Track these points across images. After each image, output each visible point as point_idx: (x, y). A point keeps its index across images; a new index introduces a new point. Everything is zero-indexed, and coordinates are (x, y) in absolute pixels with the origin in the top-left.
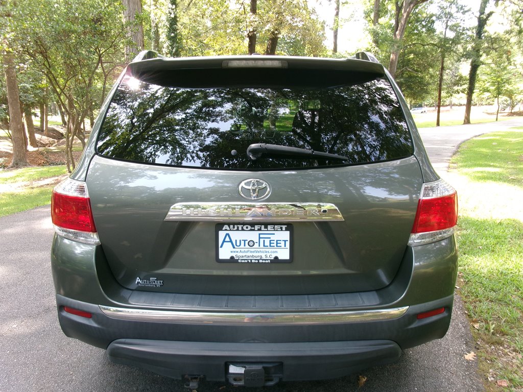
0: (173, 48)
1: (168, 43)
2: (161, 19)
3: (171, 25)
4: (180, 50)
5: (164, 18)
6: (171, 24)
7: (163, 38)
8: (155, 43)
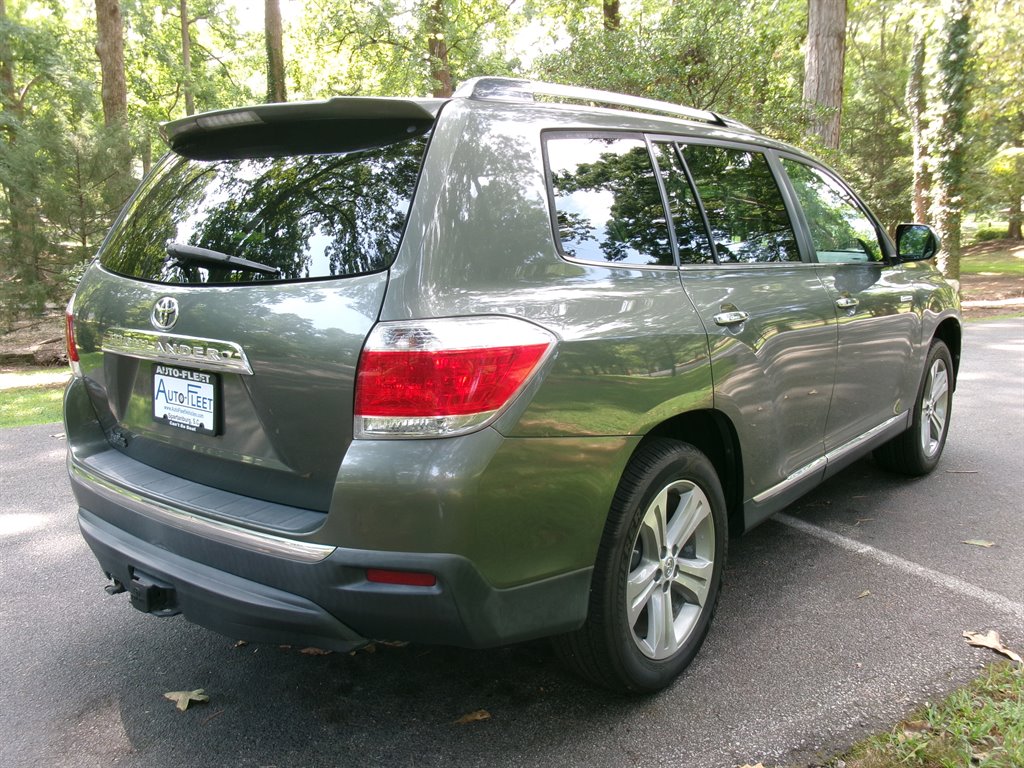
0: (950, 86)
1: (941, 76)
2: (932, 28)
3: (953, 36)
4: (969, 88)
5: (939, 24)
6: (952, 34)
7: (931, 66)
8: (914, 80)
